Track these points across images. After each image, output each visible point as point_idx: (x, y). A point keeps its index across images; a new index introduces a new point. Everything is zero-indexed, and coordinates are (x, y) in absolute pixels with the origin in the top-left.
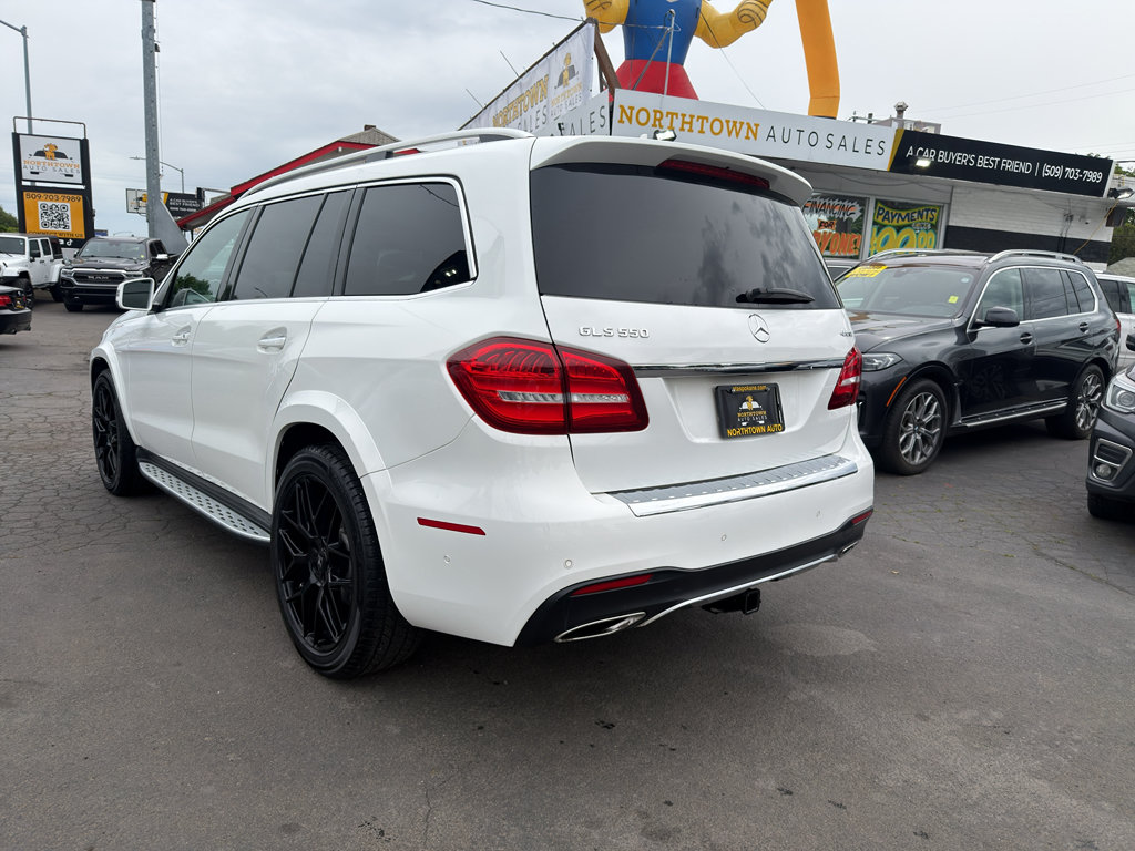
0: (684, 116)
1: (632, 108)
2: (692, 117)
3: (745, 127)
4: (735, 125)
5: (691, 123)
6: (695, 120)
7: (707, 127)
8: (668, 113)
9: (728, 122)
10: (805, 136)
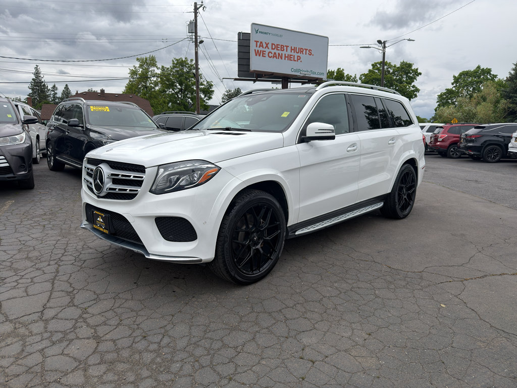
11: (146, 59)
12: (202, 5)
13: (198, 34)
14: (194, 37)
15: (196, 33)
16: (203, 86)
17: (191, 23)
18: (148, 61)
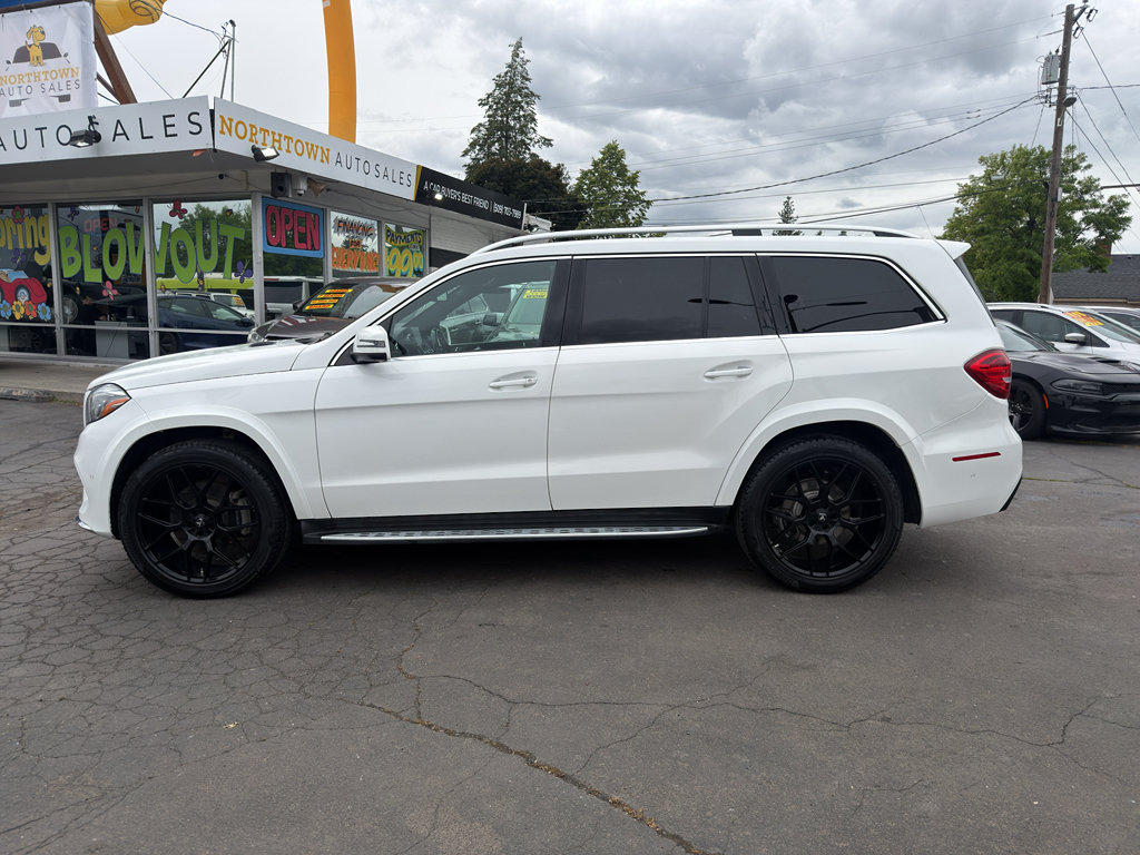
0: (274, 133)
1: (231, 120)
2: (280, 135)
3: (320, 150)
4: (312, 148)
5: (279, 142)
6: (282, 138)
7: (292, 146)
8: (261, 129)
9: (307, 144)
10: (361, 163)
11: (1003, 157)
12: (1083, 9)
13: (1069, 84)
14: (1055, 92)
15: (1063, 80)
16: (1098, 210)
17: (1049, 59)
18: (1008, 161)
